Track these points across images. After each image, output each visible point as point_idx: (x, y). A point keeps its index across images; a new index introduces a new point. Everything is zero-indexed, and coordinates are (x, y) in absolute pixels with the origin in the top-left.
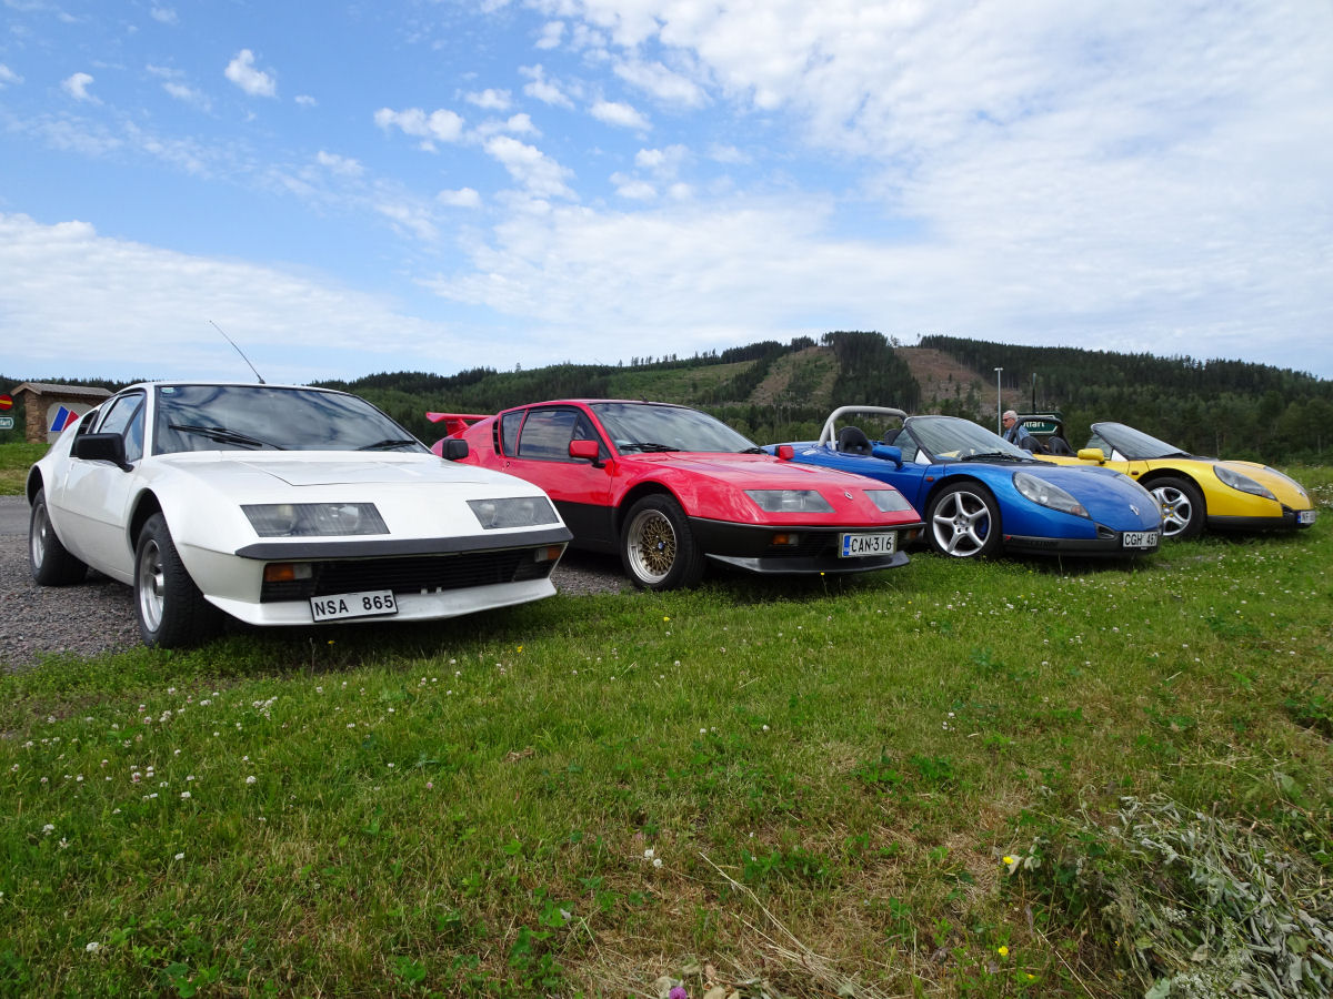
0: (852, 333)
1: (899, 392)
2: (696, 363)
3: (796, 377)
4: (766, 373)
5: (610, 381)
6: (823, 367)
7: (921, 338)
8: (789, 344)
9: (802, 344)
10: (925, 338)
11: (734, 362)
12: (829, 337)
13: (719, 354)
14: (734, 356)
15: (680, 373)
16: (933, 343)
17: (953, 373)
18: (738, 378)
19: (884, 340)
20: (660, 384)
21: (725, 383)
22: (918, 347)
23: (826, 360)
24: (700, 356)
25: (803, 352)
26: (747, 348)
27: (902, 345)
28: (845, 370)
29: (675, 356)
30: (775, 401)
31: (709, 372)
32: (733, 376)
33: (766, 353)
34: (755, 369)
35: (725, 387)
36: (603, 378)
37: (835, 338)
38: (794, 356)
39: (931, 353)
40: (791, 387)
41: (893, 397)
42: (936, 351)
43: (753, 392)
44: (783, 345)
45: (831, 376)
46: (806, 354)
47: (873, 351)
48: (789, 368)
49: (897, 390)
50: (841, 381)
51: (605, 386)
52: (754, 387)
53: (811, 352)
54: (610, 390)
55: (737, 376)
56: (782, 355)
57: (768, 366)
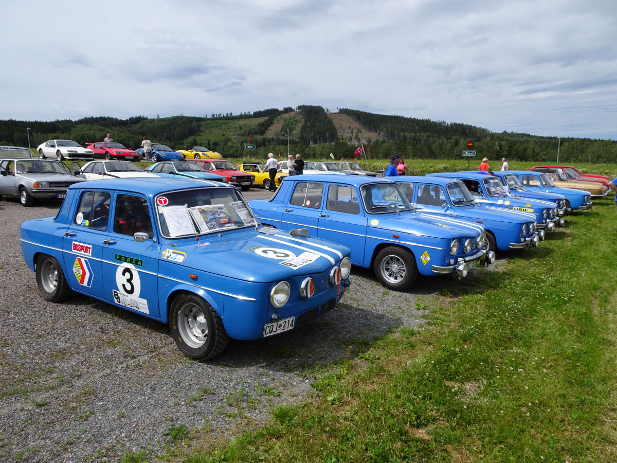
0: (309, 106)
1: (328, 133)
2: (241, 117)
3: (285, 125)
4: (272, 123)
5: (201, 124)
7: (338, 110)
8: (283, 110)
9: (288, 110)
10: (340, 109)
11: (258, 117)
12: (300, 108)
13: (252, 113)
14: (258, 114)
15: (234, 122)
16: (344, 112)
18: (260, 125)
19: (323, 110)
20: (224, 126)
21: (254, 127)
22: (338, 113)
23: (298, 118)
25: (288, 114)
26: (264, 111)
28: (306, 122)
29: (231, 114)
31: (247, 122)
32: (257, 124)
33: (272, 114)
34: (267, 121)
35: (254, 129)
36: (198, 123)
37: (303, 108)
38: (286, 116)
39: (342, 116)
40: (282, 129)
41: (325, 135)
42: (345, 115)
43: (266, 131)
44: (280, 110)
46: (289, 115)
47: (318, 114)
48: (282, 121)
49: (327, 132)
50: (304, 127)
51: (199, 126)
52: (267, 129)
53: (292, 114)
54: (202, 129)
55: (259, 124)
56: (279, 115)
57: (273, 120)
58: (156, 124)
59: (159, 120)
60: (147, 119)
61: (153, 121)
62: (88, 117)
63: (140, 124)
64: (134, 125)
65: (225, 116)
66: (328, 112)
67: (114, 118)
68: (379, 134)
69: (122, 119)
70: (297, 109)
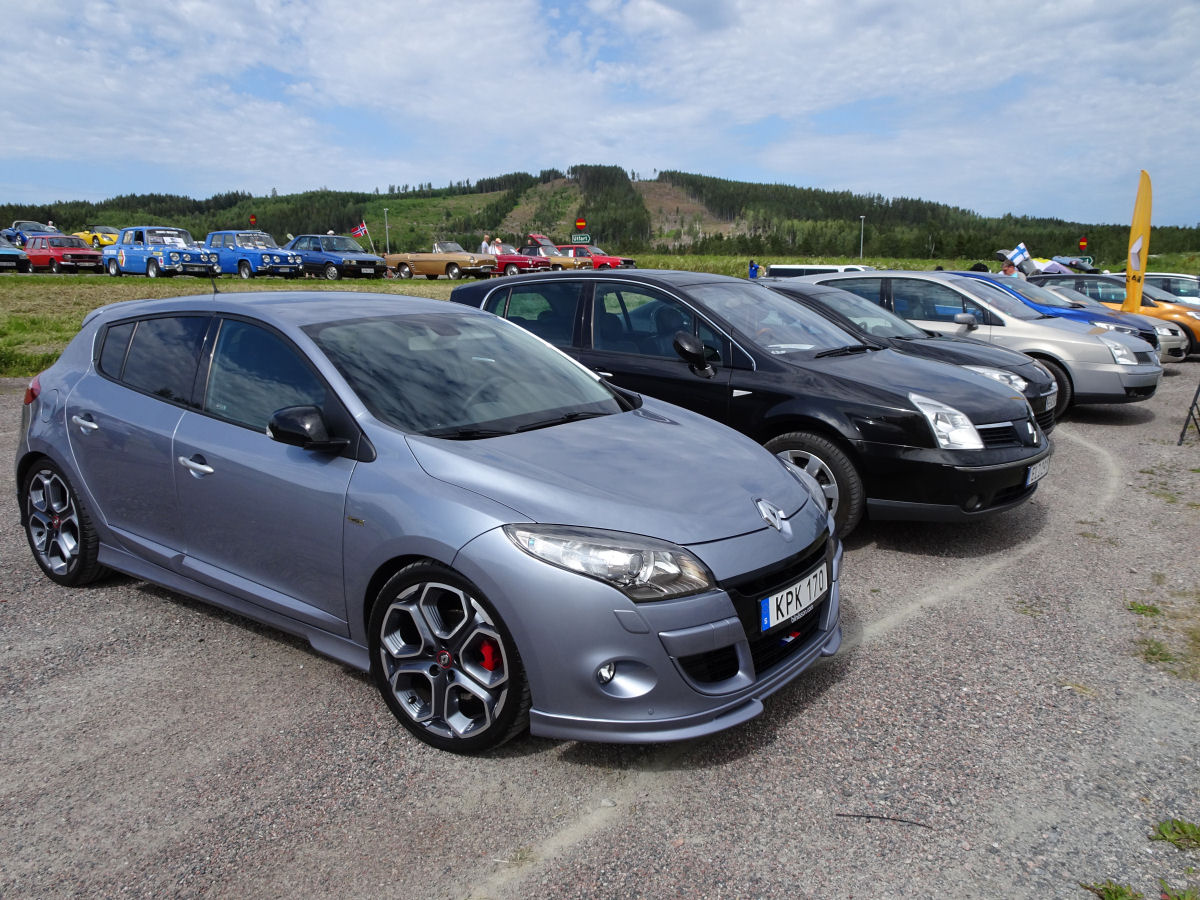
0: (596, 166)
1: (631, 223)
2: (452, 192)
4: (516, 204)
5: (366, 208)
6: (568, 198)
7: (658, 174)
8: (539, 176)
9: (550, 176)
10: (661, 173)
12: (574, 170)
13: (473, 184)
14: (486, 186)
15: (436, 201)
16: (670, 178)
17: (681, 206)
18: (490, 207)
20: (414, 211)
23: (571, 191)
24: (456, 185)
25: (549, 184)
26: (500, 179)
27: (640, 179)
28: (588, 202)
29: (430, 185)
30: (522, 229)
31: (463, 201)
32: (485, 205)
33: (517, 185)
34: (505, 200)
35: (477, 216)
36: (359, 203)
37: (581, 171)
38: (542, 188)
40: (537, 216)
41: (625, 227)
42: (669, 186)
43: (503, 221)
44: (534, 176)
45: (575, 207)
46: (552, 185)
47: (613, 184)
48: (537, 199)
50: (583, 210)
51: (360, 212)
52: (505, 217)
54: (365, 216)
55: (488, 206)
56: (531, 186)
57: (518, 197)
60: (250, 197)
61: (263, 201)
63: (235, 210)
64: (222, 211)
65: (417, 189)
70: (568, 173)
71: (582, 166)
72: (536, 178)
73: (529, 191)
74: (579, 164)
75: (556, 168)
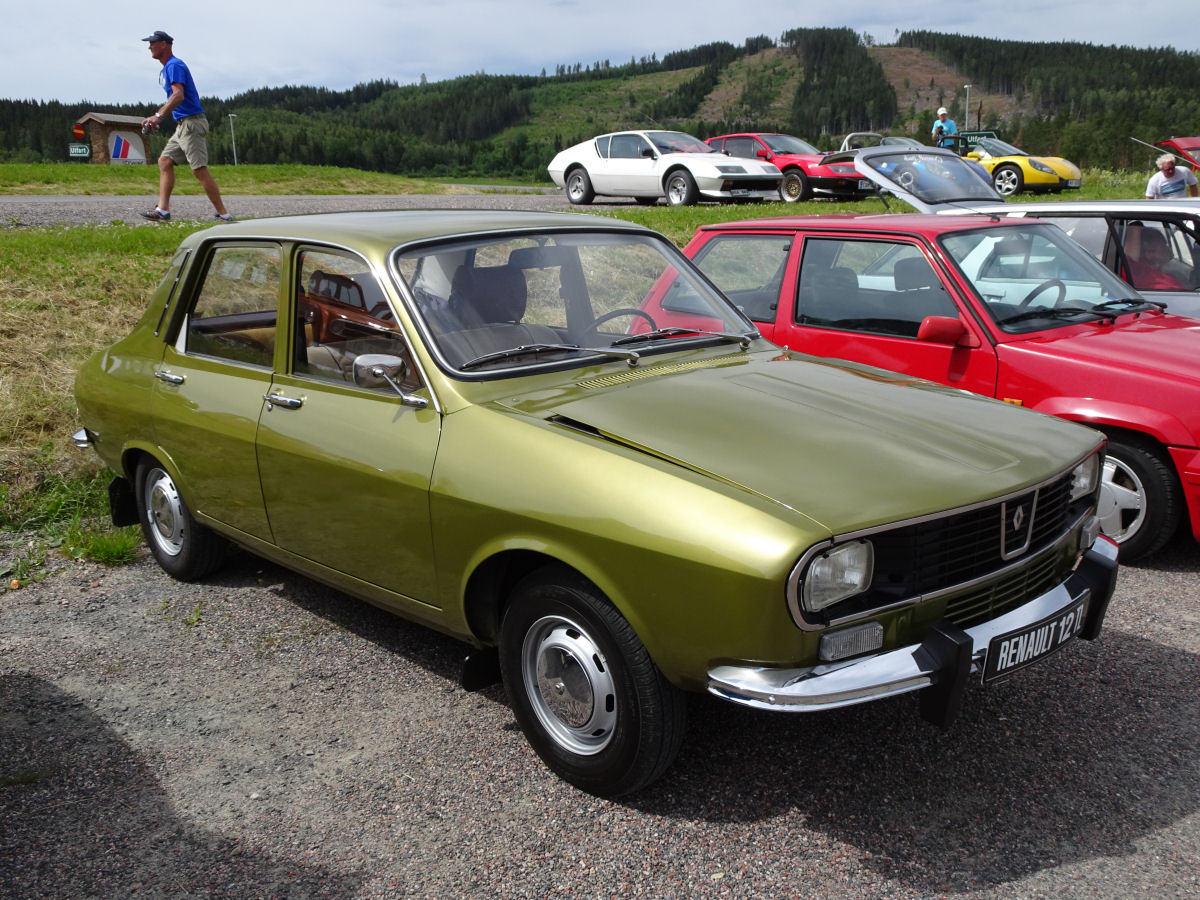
0: (818, 30)
1: (872, 103)
2: (633, 71)
3: (752, 87)
4: (716, 82)
5: (533, 95)
6: (782, 73)
7: (900, 34)
8: (743, 44)
9: (758, 45)
11: (677, 69)
12: (790, 36)
13: (660, 59)
14: (677, 61)
15: (614, 83)
16: (915, 40)
17: (935, 76)
18: (683, 88)
19: (855, 38)
20: (591, 97)
21: (667, 96)
22: (896, 46)
23: (786, 64)
24: (638, 61)
25: (758, 56)
26: (694, 51)
27: (877, 43)
28: (809, 77)
29: (607, 63)
30: (725, 115)
31: (648, 82)
32: (677, 86)
33: (715, 57)
34: (703, 78)
35: (667, 100)
36: (525, 90)
37: (799, 38)
38: (753, 60)
39: (911, 53)
40: (744, 97)
41: (864, 109)
42: (916, 51)
43: (701, 105)
44: (736, 46)
45: (793, 84)
46: (763, 57)
47: (842, 52)
48: (742, 75)
49: (868, 100)
50: (803, 91)
51: (526, 101)
52: (702, 100)
53: (769, 54)
54: (534, 106)
55: (681, 87)
56: (734, 59)
57: (718, 73)
58: (419, 98)
59: (427, 88)
60: (396, 86)
61: (410, 91)
62: (256, 89)
63: (380, 102)
64: (365, 105)
65: (592, 69)
66: (869, 43)
67: (318, 88)
68: (1020, 99)
69: (337, 91)
70: (783, 40)
71: (801, 31)
72: (739, 49)
73: (733, 65)
74: (795, 28)
75: (765, 35)
